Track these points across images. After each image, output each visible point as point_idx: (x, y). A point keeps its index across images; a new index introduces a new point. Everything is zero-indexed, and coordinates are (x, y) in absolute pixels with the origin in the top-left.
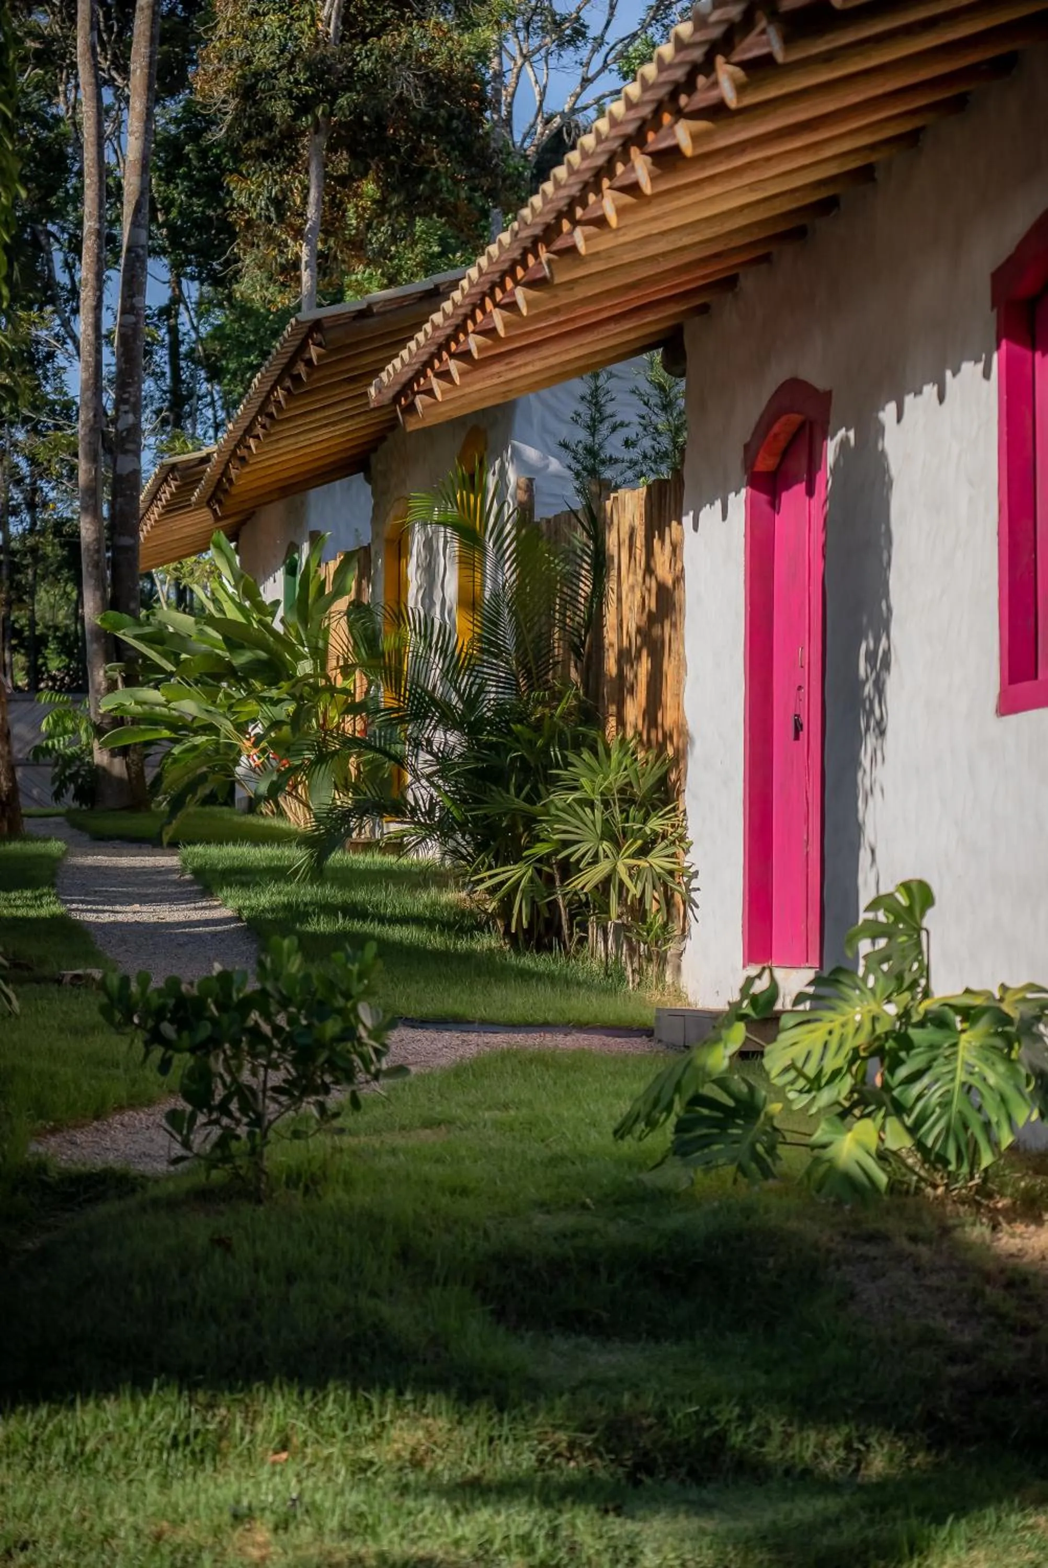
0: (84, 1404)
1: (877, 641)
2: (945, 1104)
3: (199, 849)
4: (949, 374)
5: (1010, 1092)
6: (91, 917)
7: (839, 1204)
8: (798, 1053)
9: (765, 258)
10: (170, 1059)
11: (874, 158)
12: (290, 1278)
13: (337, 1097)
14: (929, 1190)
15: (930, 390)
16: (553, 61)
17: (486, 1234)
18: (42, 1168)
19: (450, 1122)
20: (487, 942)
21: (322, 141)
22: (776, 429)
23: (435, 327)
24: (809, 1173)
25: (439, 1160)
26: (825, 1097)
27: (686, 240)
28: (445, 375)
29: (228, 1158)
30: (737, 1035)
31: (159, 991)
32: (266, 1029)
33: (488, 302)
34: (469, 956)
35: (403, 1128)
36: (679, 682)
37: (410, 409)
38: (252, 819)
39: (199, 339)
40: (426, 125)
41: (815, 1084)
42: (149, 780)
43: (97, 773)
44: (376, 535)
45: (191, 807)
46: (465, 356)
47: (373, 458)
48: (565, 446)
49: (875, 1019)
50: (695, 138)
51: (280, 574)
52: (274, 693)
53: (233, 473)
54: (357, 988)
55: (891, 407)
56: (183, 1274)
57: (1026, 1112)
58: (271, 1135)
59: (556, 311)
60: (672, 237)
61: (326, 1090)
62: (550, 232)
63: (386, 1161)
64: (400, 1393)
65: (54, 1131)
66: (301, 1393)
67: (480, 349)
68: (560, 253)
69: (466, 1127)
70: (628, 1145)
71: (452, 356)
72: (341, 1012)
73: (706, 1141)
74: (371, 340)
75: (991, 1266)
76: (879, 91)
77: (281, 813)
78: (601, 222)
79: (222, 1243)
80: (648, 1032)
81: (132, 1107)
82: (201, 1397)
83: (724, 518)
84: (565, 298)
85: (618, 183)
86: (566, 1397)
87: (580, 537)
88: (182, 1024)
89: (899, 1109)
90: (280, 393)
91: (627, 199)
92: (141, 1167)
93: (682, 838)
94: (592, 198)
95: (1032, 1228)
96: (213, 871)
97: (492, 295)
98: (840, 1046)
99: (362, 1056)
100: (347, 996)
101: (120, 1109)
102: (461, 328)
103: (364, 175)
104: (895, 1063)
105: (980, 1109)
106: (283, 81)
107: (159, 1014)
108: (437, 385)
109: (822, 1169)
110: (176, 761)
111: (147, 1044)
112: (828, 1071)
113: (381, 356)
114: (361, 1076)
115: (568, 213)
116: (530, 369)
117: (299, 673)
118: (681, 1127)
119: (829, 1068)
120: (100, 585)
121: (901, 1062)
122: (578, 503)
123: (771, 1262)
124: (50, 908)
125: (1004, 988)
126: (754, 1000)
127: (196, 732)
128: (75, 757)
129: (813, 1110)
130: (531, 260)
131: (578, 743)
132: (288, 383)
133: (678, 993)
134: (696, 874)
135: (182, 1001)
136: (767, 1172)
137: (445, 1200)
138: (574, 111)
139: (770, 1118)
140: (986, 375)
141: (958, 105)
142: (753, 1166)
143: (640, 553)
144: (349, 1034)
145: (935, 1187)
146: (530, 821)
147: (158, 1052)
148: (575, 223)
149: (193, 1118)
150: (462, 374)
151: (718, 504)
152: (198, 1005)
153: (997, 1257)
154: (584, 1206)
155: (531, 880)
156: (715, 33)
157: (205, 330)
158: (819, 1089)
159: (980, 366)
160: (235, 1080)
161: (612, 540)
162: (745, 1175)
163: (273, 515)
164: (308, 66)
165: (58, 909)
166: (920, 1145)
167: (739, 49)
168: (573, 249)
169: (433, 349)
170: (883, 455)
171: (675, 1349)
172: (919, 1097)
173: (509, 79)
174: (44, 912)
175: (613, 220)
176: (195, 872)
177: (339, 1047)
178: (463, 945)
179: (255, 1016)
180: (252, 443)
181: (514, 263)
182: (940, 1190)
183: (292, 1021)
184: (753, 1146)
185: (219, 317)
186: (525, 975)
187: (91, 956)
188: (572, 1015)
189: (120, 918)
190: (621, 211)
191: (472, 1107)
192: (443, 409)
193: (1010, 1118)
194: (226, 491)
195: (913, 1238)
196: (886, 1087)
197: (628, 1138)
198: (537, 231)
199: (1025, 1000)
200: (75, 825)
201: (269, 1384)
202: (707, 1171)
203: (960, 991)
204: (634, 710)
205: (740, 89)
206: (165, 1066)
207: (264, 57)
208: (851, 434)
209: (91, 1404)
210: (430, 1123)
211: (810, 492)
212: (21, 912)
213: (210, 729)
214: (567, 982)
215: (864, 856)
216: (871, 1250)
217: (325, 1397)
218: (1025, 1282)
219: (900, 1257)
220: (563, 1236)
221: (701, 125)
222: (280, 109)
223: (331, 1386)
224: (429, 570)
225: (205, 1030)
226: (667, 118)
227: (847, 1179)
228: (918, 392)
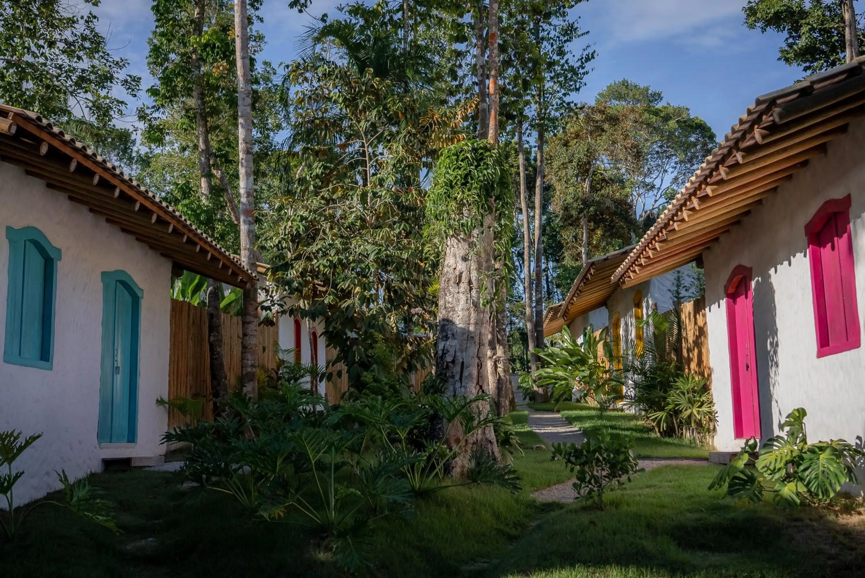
0: (555, 572)
1: (773, 339)
2: (816, 478)
3: (566, 412)
4: (792, 257)
5: (838, 473)
6: (538, 431)
7: (784, 509)
8: (767, 462)
9: (728, 231)
10: (573, 468)
11: (763, 196)
12: (615, 534)
13: (624, 478)
14: (813, 505)
15: (786, 263)
16: (646, 195)
17: (673, 519)
18: (534, 501)
19: (655, 486)
20: (653, 435)
21: (586, 219)
22: (734, 280)
23: (631, 257)
24: (774, 500)
25: (654, 497)
26: (777, 476)
27: (706, 225)
28: (634, 272)
29: (592, 497)
30: (746, 457)
31: (569, 447)
32: (601, 458)
33: (647, 248)
34: (649, 439)
35: (640, 488)
36: (708, 356)
37: (624, 282)
38: (579, 404)
39: (553, 278)
40: (615, 213)
41: (773, 472)
42: (549, 394)
43: (535, 393)
44: (610, 323)
45: (561, 402)
46: (640, 265)
47: (608, 302)
48: (670, 291)
49: (792, 452)
50: (713, 191)
51: (582, 337)
52: (583, 368)
53: (569, 308)
54: (628, 446)
55: (773, 270)
56: (582, 532)
57: (844, 479)
58: (604, 490)
59: (667, 249)
60: (703, 224)
61: (620, 476)
62: (666, 225)
63: (638, 498)
64: (652, 569)
65: (536, 491)
66: (621, 569)
67: (645, 262)
68: (669, 231)
69: (660, 487)
70: (712, 492)
71: (636, 265)
72: (624, 453)
73: (739, 490)
74: (608, 266)
75: (838, 528)
76: (768, 173)
77: (587, 402)
78: (683, 220)
79: (592, 523)
80: (706, 459)
81: (558, 483)
82: (591, 570)
83: (719, 307)
84: (671, 245)
85: (688, 208)
86: (704, 571)
87: (673, 318)
88: (577, 457)
89: (801, 479)
90: (582, 284)
91: (691, 212)
92: (563, 501)
93: (711, 402)
94: (679, 213)
95: (849, 516)
96: (571, 417)
97: (648, 246)
98: (781, 460)
99: (630, 466)
100: (626, 448)
101: (555, 484)
102: (639, 257)
103: (598, 228)
104: (799, 465)
105: (828, 478)
106: (575, 205)
107: (570, 454)
108: (631, 274)
109: (778, 498)
110: (557, 388)
111: (566, 463)
112: (777, 468)
113: (612, 271)
114: (631, 472)
115: (672, 219)
116: (659, 268)
117: (590, 363)
118: (730, 486)
119: (778, 466)
120: (533, 341)
121: (801, 464)
122: (672, 307)
123: (764, 528)
124: (527, 429)
125: (831, 440)
126: (750, 446)
127: (561, 380)
128: (528, 389)
129: (774, 480)
130: (660, 234)
131: (678, 376)
132: (585, 281)
133: (714, 448)
134: (717, 413)
135: (576, 450)
136: (759, 500)
137: (659, 509)
138: (653, 209)
139: (759, 482)
140: (805, 256)
141: (789, 178)
142: (755, 498)
143: (693, 319)
144: (627, 459)
145: (815, 503)
146: (665, 398)
147: (570, 465)
148: (674, 221)
149: (580, 485)
150: (639, 270)
151: (717, 304)
152: (581, 451)
153: (839, 525)
154: (702, 511)
155: (666, 416)
156: (719, 158)
157: (555, 275)
158: (775, 473)
159: (803, 254)
160: (592, 473)
161: (683, 317)
162: (752, 500)
163: (579, 321)
164: (582, 200)
165: (529, 429)
166: (809, 491)
167: (727, 161)
168: (674, 230)
169: (630, 264)
170: (771, 283)
171: (736, 555)
172: (808, 476)
173: (635, 202)
174: (525, 430)
175: (687, 219)
176: (566, 418)
177: (624, 463)
178: (645, 436)
179: (597, 454)
180: (575, 298)
181: (655, 236)
182: (817, 505)
183: (608, 456)
184: (754, 491)
185: (559, 271)
186: (667, 444)
187: (541, 441)
188: (683, 455)
189: (547, 431)
190: (689, 216)
191: (661, 481)
192: (633, 281)
193: (839, 481)
194: (567, 313)
195: (811, 520)
196: (796, 472)
197: (713, 489)
198: (662, 225)
199: (839, 444)
200: (530, 407)
201: (611, 566)
202: (739, 500)
203: (818, 442)
204: (693, 365)
205: (727, 174)
206: (572, 470)
207: (569, 200)
208: (760, 279)
209: (558, 572)
210: (648, 487)
211: (746, 297)
212: (519, 430)
213: (565, 379)
214: (680, 446)
215: (774, 403)
216: (797, 524)
217: (629, 570)
218: (850, 533)
219: (807, 526)
220: (697, 520)
221: (715, 187)
222: (574, 213)
223: (630, 567)
224: (626, 331)
225: (584, 459)
226: (703, 186)
227: (786, 500)
228: (782, 264)
